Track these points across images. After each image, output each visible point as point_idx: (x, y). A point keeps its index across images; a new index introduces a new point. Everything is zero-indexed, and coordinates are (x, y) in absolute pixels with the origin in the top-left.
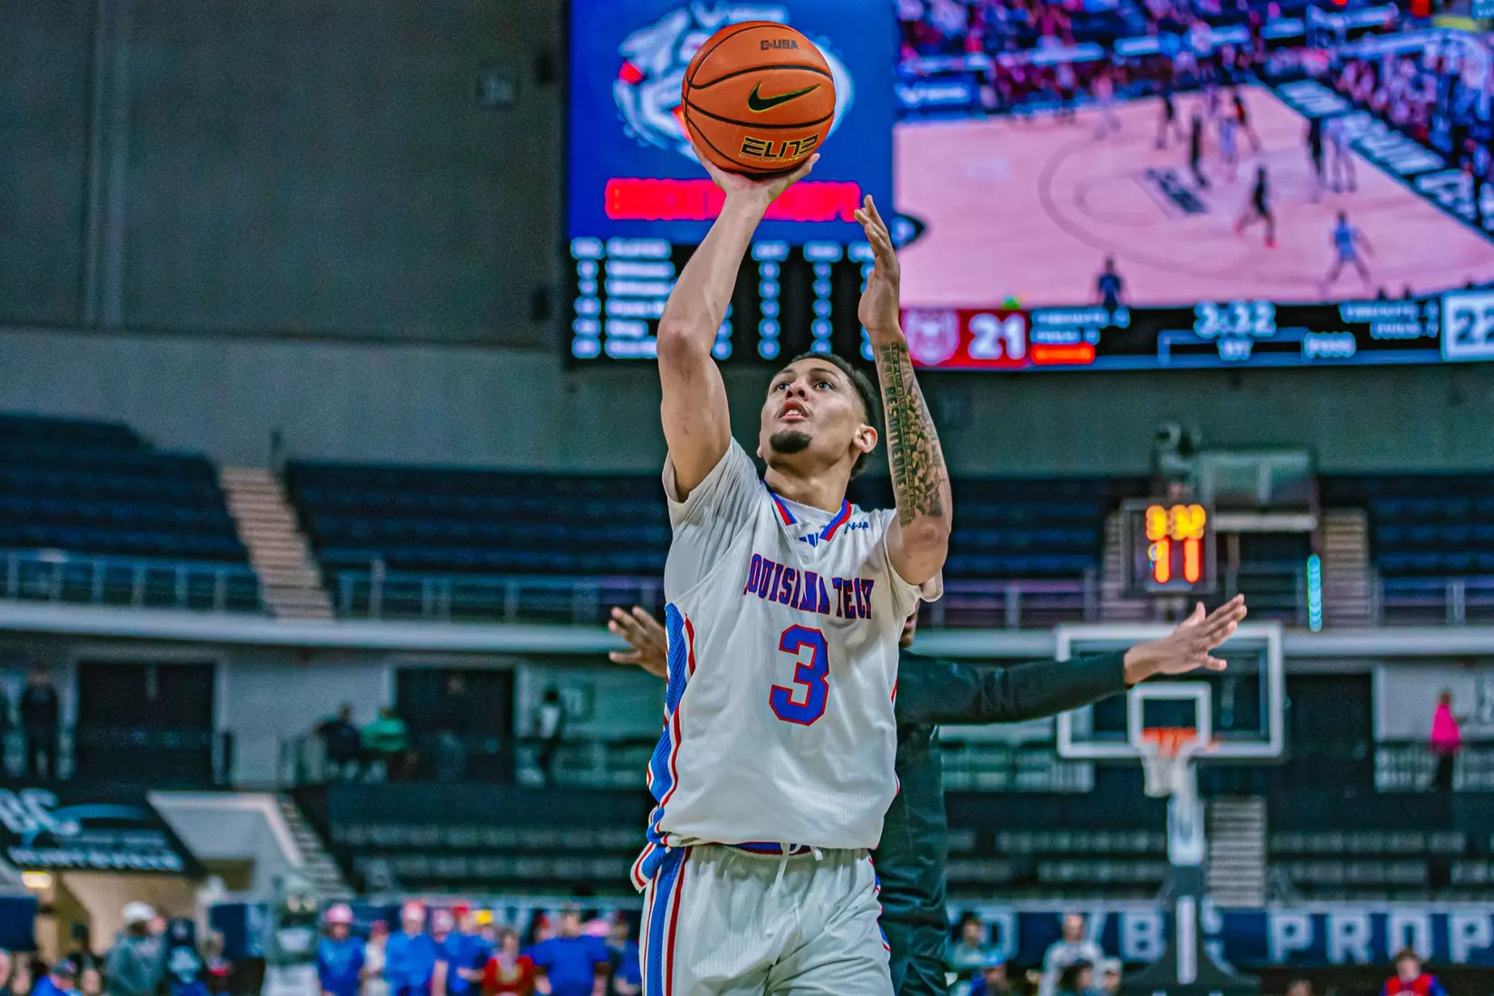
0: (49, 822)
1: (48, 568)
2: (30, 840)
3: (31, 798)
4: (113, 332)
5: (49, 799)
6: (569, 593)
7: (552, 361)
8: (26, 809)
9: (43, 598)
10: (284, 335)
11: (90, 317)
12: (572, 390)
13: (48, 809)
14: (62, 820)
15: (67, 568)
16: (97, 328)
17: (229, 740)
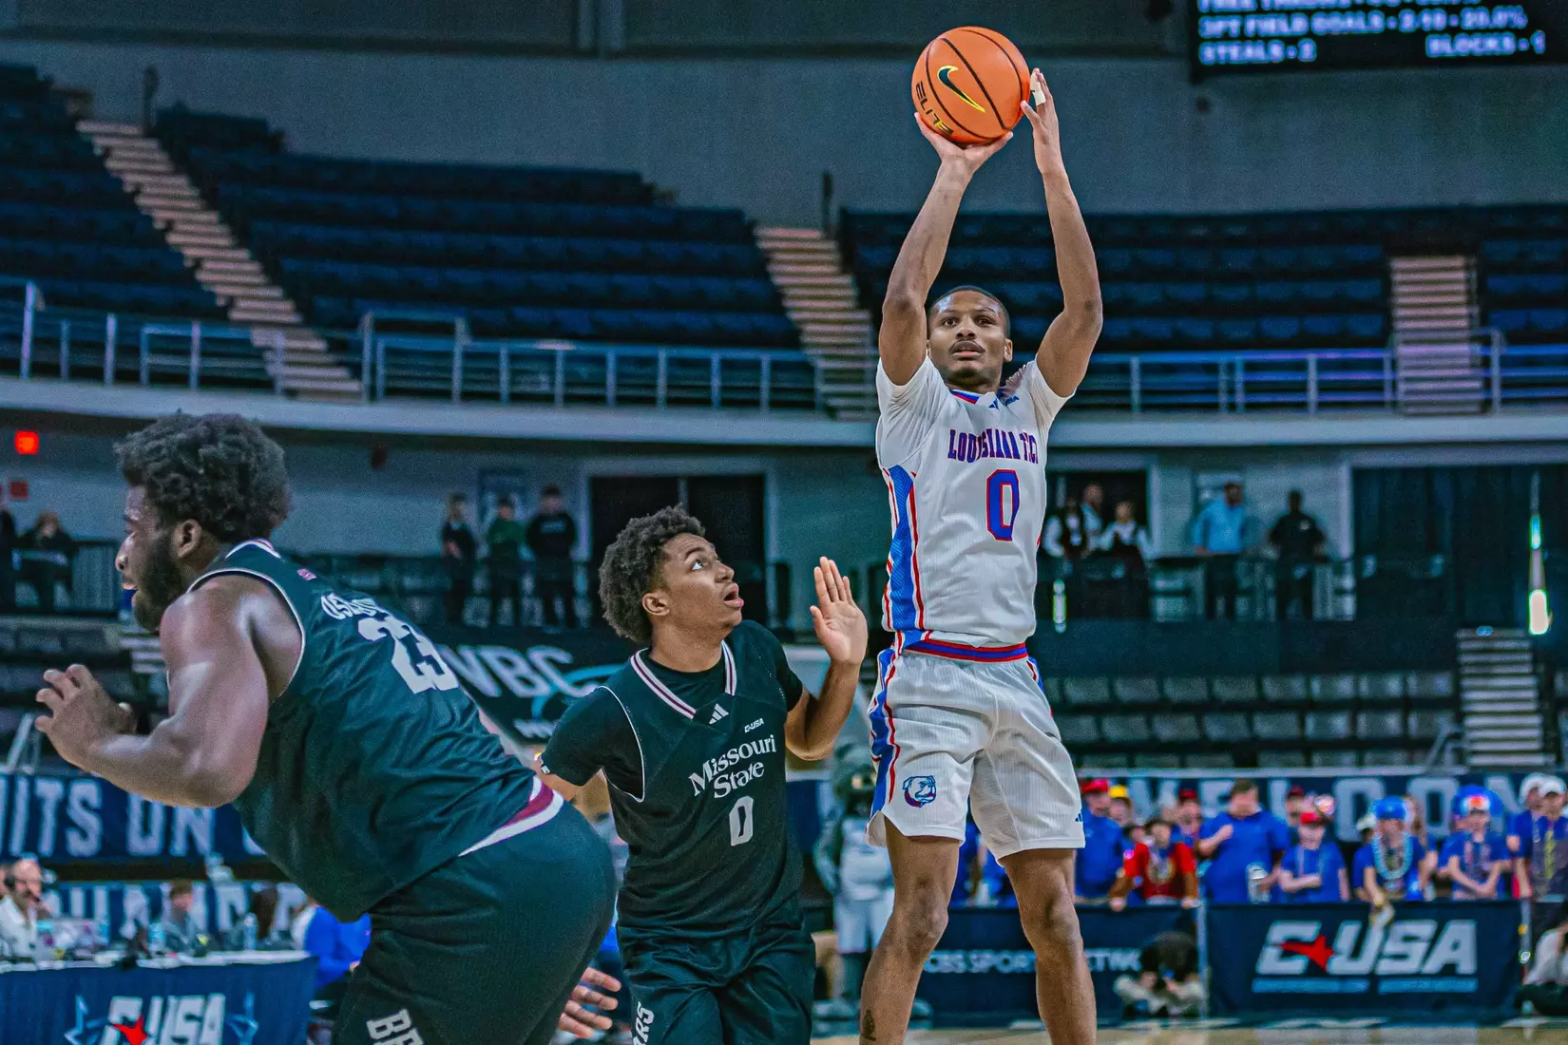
0: (563, 684)
1: (550, 357)
2: (537, 708)
3: (538, 655)
4: (614, 55)
5: (563, 657)
6: (1211, 369)
7: (1176, 67)
8: (534, 668)
9: (547, 400)
10: (834, 52)
11: (585, 40)
12: (1203, 106)
13: (563, 669)
14: (580, 684)
15: (570, 358)
16: (592, 53)
17: (783, 570)
